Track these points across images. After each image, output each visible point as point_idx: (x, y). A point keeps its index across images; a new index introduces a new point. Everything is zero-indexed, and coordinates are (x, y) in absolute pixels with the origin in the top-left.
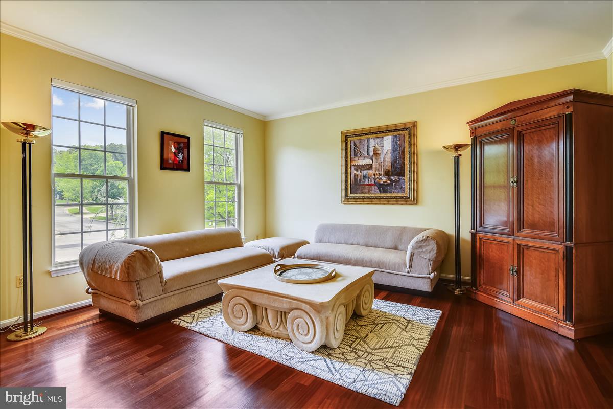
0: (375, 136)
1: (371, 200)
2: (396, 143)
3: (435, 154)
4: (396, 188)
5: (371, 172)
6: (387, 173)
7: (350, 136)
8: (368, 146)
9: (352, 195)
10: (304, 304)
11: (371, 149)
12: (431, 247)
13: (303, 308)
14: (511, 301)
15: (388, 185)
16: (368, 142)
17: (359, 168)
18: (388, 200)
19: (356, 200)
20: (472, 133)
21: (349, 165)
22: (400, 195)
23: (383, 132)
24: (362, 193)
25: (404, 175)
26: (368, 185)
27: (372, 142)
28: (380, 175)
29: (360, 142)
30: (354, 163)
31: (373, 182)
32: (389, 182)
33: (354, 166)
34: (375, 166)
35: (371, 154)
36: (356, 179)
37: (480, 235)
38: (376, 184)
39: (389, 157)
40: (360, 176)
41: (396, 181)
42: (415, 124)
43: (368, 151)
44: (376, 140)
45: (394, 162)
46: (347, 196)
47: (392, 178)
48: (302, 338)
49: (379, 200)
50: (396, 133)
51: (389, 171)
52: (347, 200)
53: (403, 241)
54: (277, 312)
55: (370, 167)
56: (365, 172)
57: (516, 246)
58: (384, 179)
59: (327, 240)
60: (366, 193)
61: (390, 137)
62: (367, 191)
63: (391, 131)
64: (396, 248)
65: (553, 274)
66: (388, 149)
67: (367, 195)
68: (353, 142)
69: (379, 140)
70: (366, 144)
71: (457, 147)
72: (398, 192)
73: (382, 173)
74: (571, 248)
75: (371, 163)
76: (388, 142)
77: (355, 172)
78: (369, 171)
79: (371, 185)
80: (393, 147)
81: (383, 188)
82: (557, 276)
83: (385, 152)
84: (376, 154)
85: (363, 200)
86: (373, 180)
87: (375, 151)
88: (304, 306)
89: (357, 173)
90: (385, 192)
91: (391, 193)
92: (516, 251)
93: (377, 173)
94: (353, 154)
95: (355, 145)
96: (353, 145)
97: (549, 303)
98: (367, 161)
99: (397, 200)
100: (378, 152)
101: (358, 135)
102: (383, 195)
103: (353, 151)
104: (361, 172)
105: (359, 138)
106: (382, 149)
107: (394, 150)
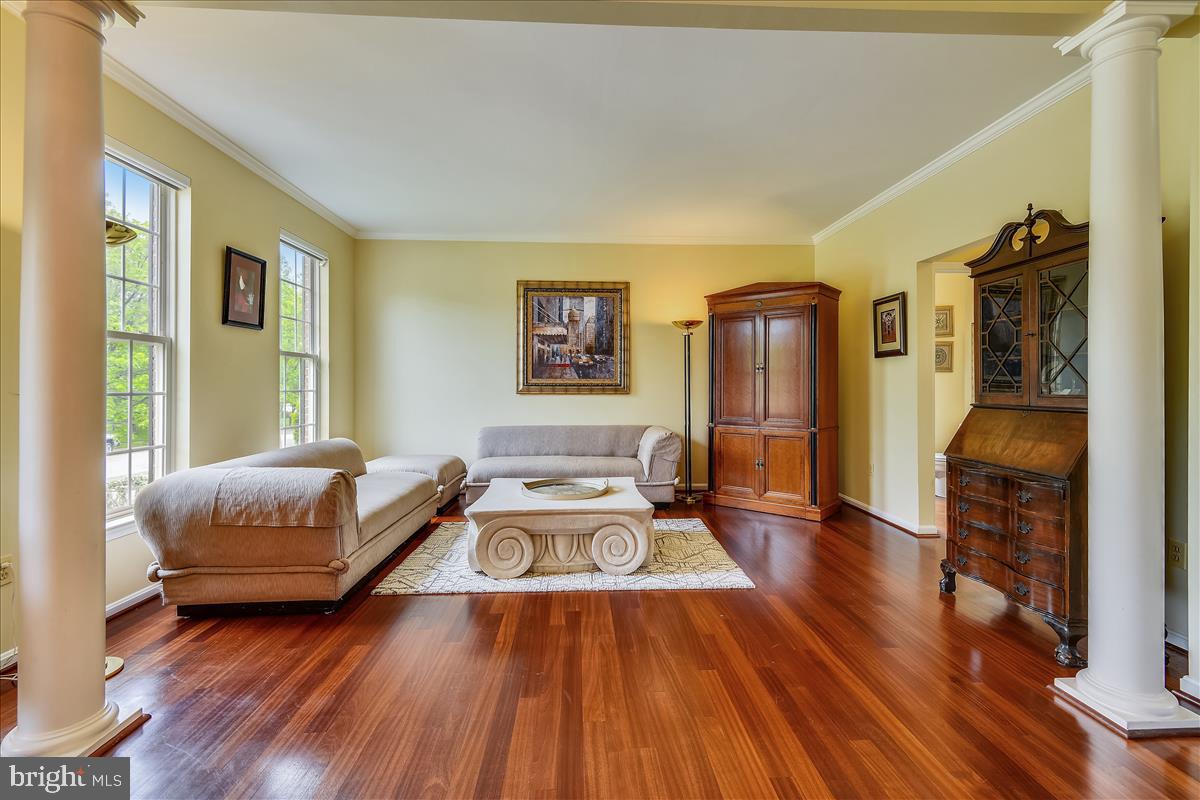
0: (571, 294)
1: (566, 389)
2: (602, 307)
3: (658, 329)
4: (602, 372)
5: (565, 347)
6: (589, 350)
7: (533, 290)
8: (561, 308)
9: (534, 381)
10: (621, 517)
11: (565, 314)
12: (675, 446)
13: (620, 522)
14: (757, 497)
15: (590, 367)
16: (561, 301)
17: (544, 339)
18: (591, 390)
19: (542, 389)
20: (710, 310)
21: (530, 335)
22: (607, 382)
23: (584, 291)
24: (551, 377)
25: (612, 355)
26: (559, 365)
27: (567, 303)
28: (578, 352)
29: (548, 301)
30: (538, 332)
31: (568, 362)
32: (591, 362)
33: (538, 336)
34: (572, 338)
35: (566, 320)
36: (541, 357)
37: (720, 428)
38: (572, 364)
39: (592, 327)
40: (548, 352)
41: (601, 362)
42: (627, 285)
43: (560, 315)
44: (574, 301)
45: (599, 334)
46: (527, 384)
47: (596, 357)
48: (617, 560)
49: (578, 389)
50: (601, 295)
51: (591, 347)
52: (527, 388)
53: (621, 444)
54: (570, 538)
55: (563, 339)
56: (556, 346)
57: (762, 437)
58: (584, 358)
59: (504, 452)
60: (556, 378)
61: (594, 299)
62: (558, 374)
63: (596, 291)
64: (612, 454)
65: (798, 461)
66: (590, 315)
67: (559, 381)
68: (536, 299)
69: (577, 301)
70: (558, 305)
71: (690, 324)
72: (605, 377)
73: (582, 349)
74: (815, 434)
75: (565, 333)
76: (590, 306)
77: (539, 345)
78: (562, 346)
79: (565, 366)
80: (598, 313)
81: (583, 371)
82: (802, 462)
83: (586, 319)
84: (572, 320)
85: (554, 389)
86: (568, 359)
87: (571, 316)
88: (621, 519)
89: (542, 347)
90: (586, 376)
91: (595, 378)
92: (762, 442)
93: (574, 348)
94: (536, 317)
95: (540, 304)
96: (536, 304)
97: (794, 491)
98: (559, 330)
99: (604, 389)
100: (576, 319)
101: (547, 290)
102: (584, 381)
103: (536, 313)
104: (549, 346)
105: (546, 294)
106: (582, 315)
107: (599, 318)
